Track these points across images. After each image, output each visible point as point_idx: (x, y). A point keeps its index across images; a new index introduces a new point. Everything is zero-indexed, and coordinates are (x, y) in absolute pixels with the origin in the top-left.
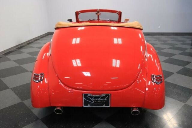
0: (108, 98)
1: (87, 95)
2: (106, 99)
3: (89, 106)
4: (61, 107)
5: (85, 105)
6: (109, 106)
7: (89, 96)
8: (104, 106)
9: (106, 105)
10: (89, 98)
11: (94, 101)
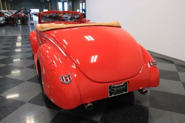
0: (126, 85)
1: (111, 86)
2: (124, 87)
3: (113, 95)
4: (92, 103)
5: (110, 96)
6: (127, 92)
7: (113, 87)
8: (124, 93)
9: (125, 92)
10: (113, 88)
11: (116, 90)
